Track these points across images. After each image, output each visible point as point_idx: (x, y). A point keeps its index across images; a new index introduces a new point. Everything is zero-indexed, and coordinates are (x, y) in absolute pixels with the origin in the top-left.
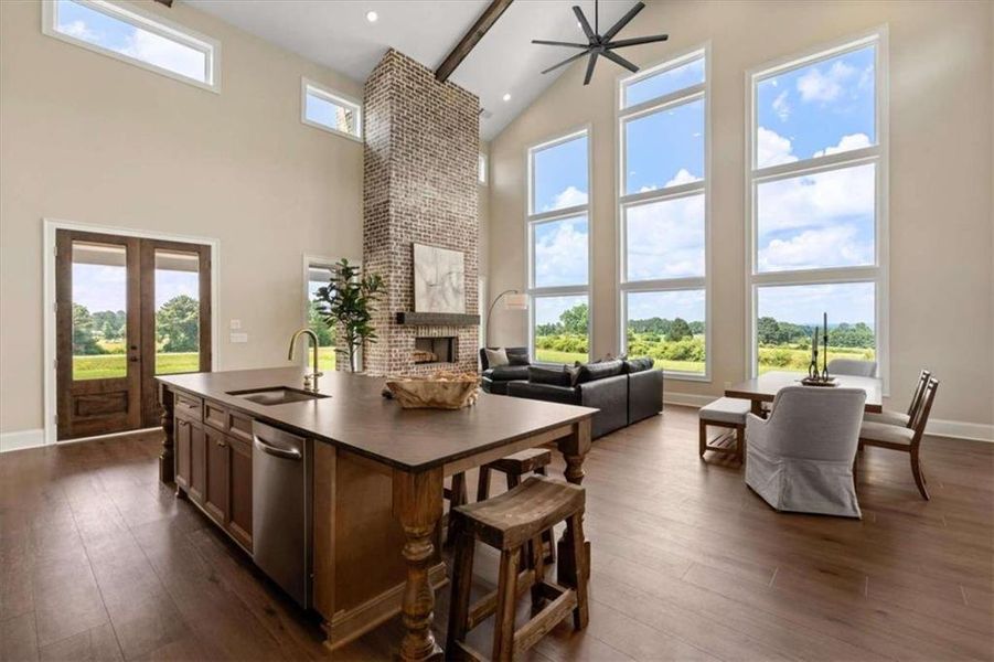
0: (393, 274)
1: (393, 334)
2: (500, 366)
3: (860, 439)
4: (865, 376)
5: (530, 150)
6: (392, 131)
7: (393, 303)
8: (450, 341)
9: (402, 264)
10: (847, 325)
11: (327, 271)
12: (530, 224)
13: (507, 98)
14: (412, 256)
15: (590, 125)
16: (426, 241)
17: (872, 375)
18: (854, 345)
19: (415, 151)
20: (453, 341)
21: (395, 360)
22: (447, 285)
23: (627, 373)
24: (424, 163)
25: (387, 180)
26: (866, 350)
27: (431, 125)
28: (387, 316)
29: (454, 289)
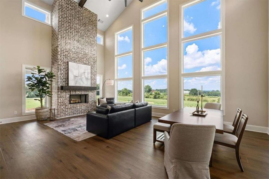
0: (59, 72)
1: (59, 93)
2: (103, 104)
3: (214, 141)
4: (217, 109)
5: (116, 34)
6: (59, 21)
7: (59, 82)
8: (86, 96)
9: (64, 69)
10: (214, 91)
11: (30, 70)
12: (116, 58)
13: (107, 16)
14: (68, 66)
15: (133, 25)
16: (74, 61)
17: (219, 109)
18: (216, 96)
19: (69, 29)
20: (87, 96)
21: (60, 103)
22: (83, 76)
23: (135, 108)
24: (73, 34)
25: (57, 39)
26: (219, 97)
27: (77, 22)
28: (57, 87)
29: (86, 78)
